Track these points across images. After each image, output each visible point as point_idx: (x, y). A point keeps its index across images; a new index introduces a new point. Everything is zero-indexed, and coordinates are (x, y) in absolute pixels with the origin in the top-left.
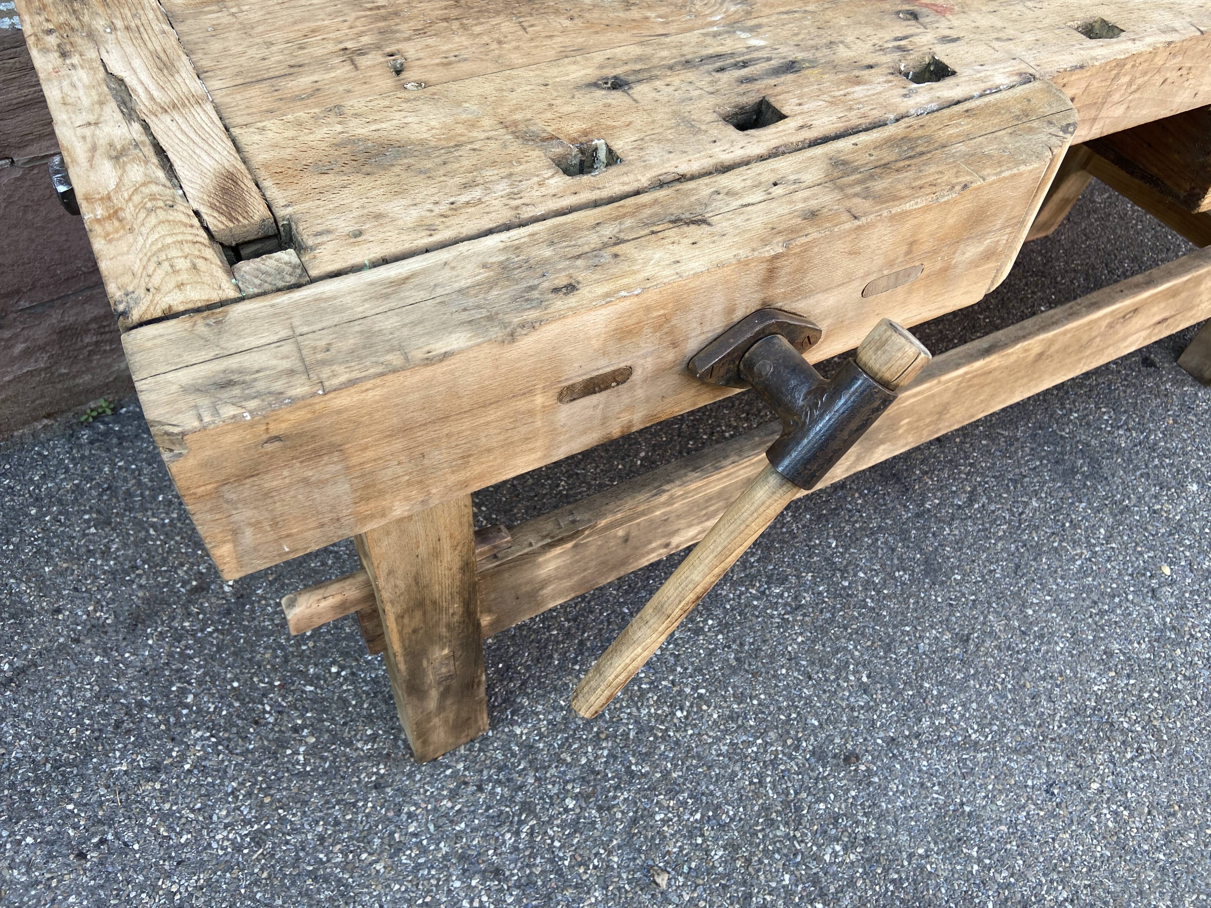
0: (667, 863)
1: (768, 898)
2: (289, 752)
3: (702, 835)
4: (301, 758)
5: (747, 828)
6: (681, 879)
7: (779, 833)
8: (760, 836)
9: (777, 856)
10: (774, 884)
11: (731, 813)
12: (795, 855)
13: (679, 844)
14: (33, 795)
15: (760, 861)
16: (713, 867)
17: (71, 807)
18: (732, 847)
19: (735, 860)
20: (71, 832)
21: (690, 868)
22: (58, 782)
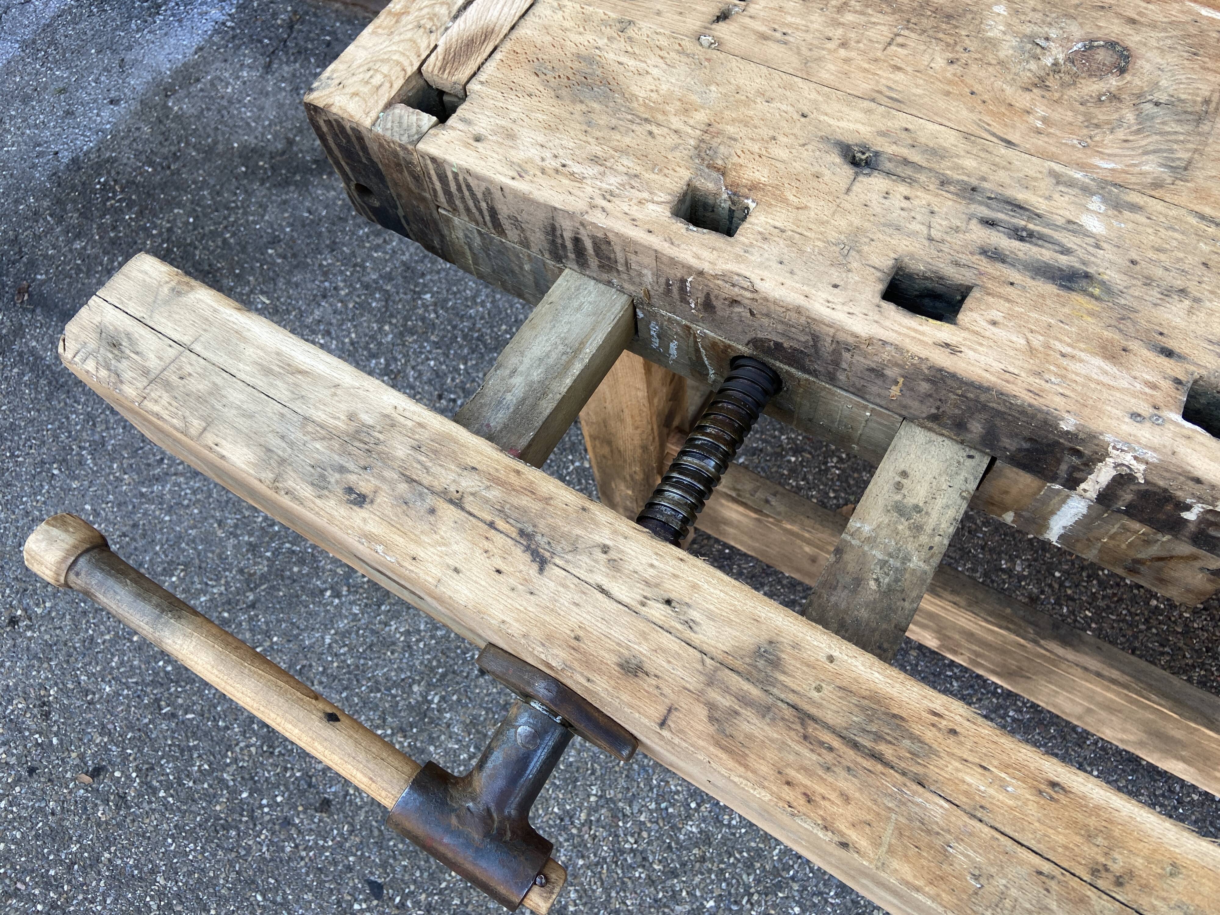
0: (659, 786)
1: (684, 893)
2: (570, 457)
3: (699, 805)
4: (571, 468)
5: (729, 843)
6: (653, 806)
7: (745, 877)
8: (732, 860)
9: (724, 885)
10: (698, 894)
11: (734, 822)
12: (736, 903)
13: (679, 788)
14: (457, 342)
15: (710, 871)
16: (680, 830)
17: (462, 367)
18: (706, 839)
19: (696, 845)
20: (449, 381)
21: (666, 809)
22: (471, 348)
